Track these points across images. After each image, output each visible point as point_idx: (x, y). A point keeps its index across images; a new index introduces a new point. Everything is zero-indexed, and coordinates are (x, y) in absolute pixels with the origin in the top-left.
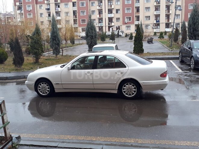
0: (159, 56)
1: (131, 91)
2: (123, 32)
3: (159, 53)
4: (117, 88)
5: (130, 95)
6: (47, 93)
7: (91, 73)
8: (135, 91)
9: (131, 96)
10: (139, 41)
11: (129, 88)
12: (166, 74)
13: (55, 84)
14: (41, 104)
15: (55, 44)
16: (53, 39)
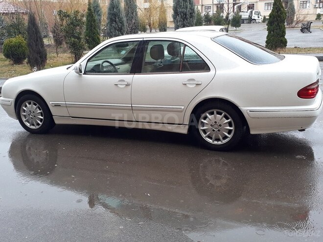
0: (318, 53)
1: (219, 130)
2: (258, 14)
3: (318, 48)
4: (187, 122)
5: (218, 140)
6: (38, 124)
7: (126, 83)
8: (230, 132)
9: (220, 143)
10: (278, 24)
11: (215, 122)
12: (313, 89)
13: (53, 106)
14: (29, 148)
15: (115, 29)
16: (111, 19)
